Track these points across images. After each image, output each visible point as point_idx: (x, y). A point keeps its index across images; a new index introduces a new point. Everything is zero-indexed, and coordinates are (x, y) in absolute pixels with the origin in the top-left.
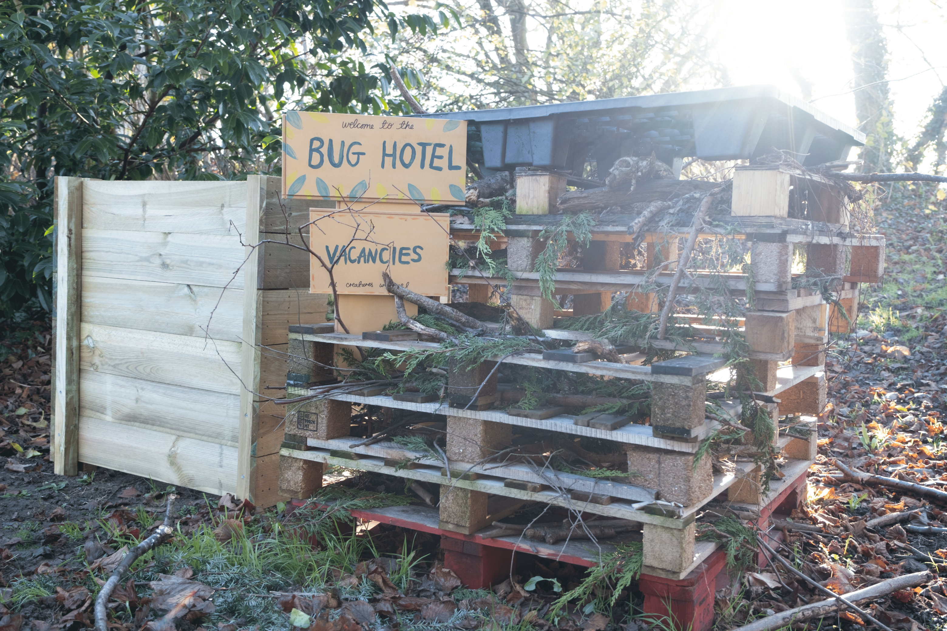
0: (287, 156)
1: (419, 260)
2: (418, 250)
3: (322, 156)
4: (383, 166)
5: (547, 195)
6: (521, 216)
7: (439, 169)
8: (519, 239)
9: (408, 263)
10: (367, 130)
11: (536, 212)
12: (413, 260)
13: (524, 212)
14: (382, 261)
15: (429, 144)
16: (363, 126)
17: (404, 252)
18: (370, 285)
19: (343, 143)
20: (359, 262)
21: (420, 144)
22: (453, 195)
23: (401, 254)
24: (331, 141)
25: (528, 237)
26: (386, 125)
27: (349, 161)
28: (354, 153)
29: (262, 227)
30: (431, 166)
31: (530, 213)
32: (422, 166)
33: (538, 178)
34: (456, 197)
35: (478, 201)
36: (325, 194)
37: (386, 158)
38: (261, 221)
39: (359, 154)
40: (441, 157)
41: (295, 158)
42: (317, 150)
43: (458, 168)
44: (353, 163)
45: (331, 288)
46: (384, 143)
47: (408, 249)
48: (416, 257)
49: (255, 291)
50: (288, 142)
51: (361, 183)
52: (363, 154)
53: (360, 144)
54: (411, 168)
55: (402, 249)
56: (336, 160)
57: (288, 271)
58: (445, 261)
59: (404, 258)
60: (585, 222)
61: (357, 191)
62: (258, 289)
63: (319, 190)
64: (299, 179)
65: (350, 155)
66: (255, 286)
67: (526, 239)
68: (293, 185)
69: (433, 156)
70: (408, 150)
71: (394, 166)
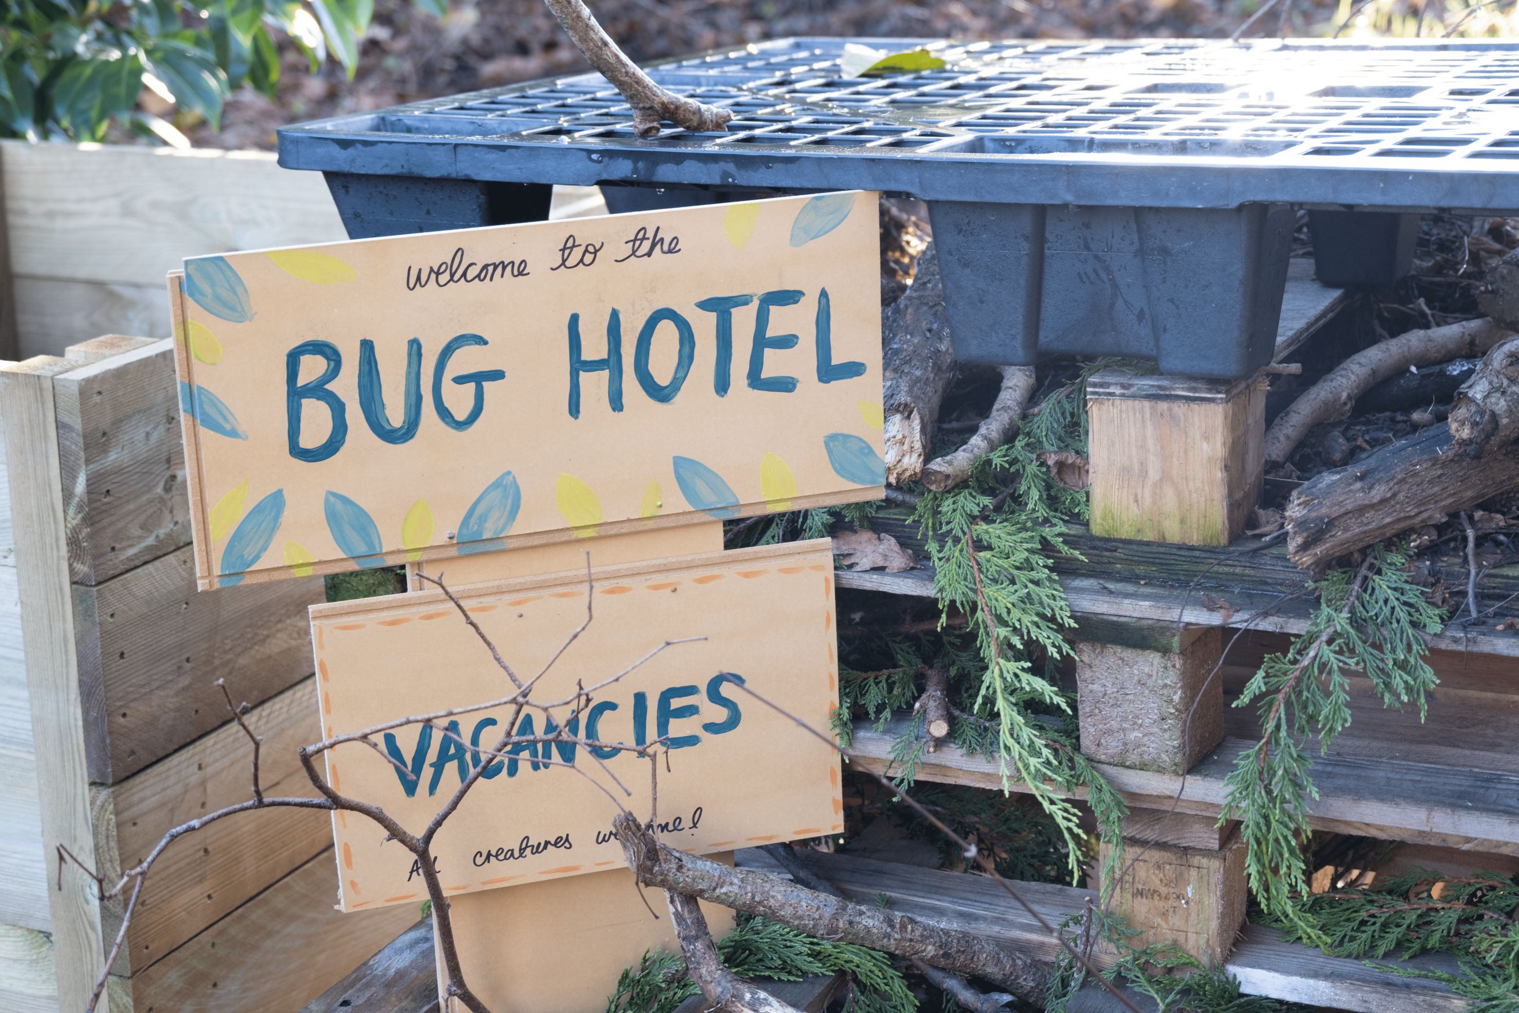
0: (203, 432)
1: (734, 721)
2: (727, 690)
3: (338, 408)
4: (574, 409)
5: (1219, 475)
6: (1110, 544)
7: (785, 385)
8: (1128, 654)
9: (691, 741)
10: (504, 283)
11: (1173, 533)
12: (711, 728)
13: (1126, 532)
14: (599, 752)
15: (743, 301)
16: (488, 271)
17: (676, 703)
18: (562, 842)
19: (415, 348)
20: (513, 770)
21: (706, 305)
22: (841, 470)
23: (665, 714)
24: (367, 347)
25: (1165, 651)
26: (577, 254)
27: (444, 413)
28: (460, 380)
29: (82, 568)
30: (755, 380)
31: (1149, 536)
32: (722, 385)
33: (1179, 408)
34: (853, 478)
35: (926, 473)
36: (363, 549)
37: (583, 376)
38: (73, 542)
39: (479, 378)
40: (787, 342)
41: (233, 434)
42: (318, 390)
43: (854, 369)
44: (460, 416)
45: (420, 881)
46: (574, 320)
47: (690, 690)
48: (720, 714)
49: (84, 791)
50: (199, 380)
51: (497, 484)
52: (498, 375)
53: (480, 341)
54: (680, 398)
55: (667, 696)
56: (396, 416)
57: (185, 681)
58: (826, 710)
59: (678, 728)
60: (1402, 614)
61: (483, 519)
62: (93, 784)
63: (341, 540)
64: (258, 509)
65: (448, 387)
66: (82, 773)
67: (1155, 658)
68: (238, 537)
69: (761, 342)
70: (666, 331)
71: (616, 402)
